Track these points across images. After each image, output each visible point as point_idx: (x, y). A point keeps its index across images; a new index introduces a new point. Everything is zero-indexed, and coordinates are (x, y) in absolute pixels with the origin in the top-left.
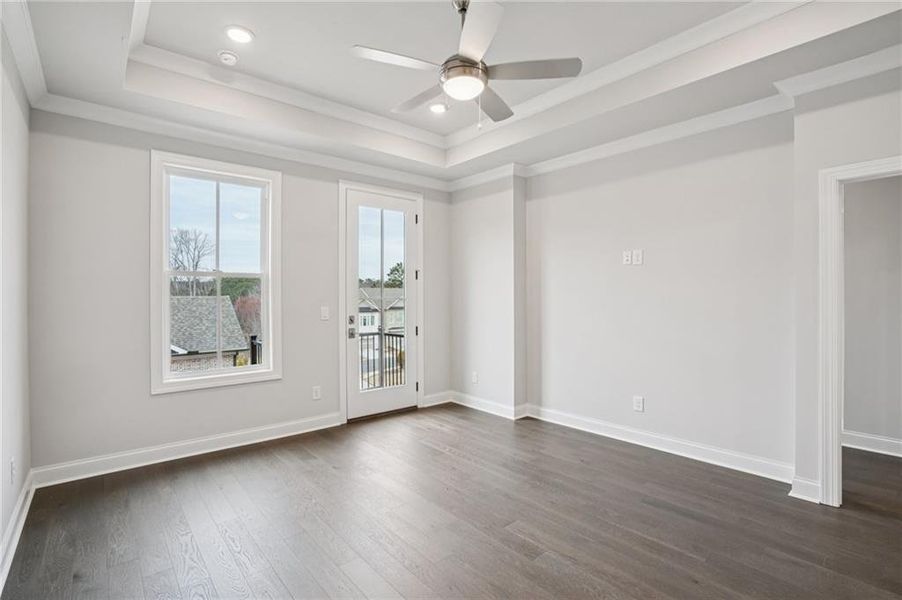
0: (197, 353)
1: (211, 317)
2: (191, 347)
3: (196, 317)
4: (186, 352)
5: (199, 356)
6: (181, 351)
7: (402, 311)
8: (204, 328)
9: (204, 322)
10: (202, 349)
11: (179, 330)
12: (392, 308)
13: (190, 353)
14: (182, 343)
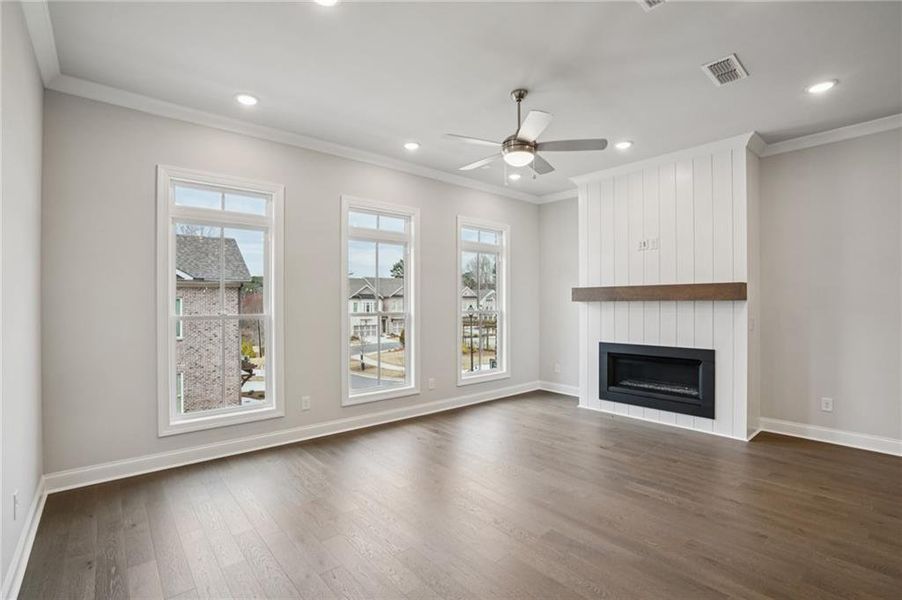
0: (202, 280)
2: (197, 274)
4: (192, 280)
6: (187, 277)
7: (401, 300)
8: (209, 261)
10: (209, 278)
11: (185, 261)
12: (394, 296)
13: (195, 280)
14: (188, 271)
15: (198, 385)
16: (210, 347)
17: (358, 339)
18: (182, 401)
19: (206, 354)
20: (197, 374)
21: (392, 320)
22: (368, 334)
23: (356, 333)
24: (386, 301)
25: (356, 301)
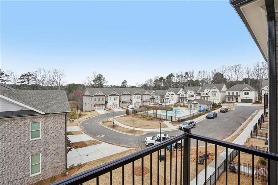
0: (49, 114)
1: (57, 98)
2: (47, 111)
3: (50, 99)
4: (44, 113)
5: (51, 115)
6: (42, 113)
9: (54, 100)
10: (52, 112)
11: (43, 104)
12: (123, 95)
13: (46, 114)
14: (43, 109)
15: (48, 157)
16: (53, 140)
17: (111, 110)
18: (41, 165)
19: (51, 144)
20: (47, 153)
21: (122, 103)
22: (114, 107)
23: (110, 107)
24: (120, 96)
25: (110, 97)
